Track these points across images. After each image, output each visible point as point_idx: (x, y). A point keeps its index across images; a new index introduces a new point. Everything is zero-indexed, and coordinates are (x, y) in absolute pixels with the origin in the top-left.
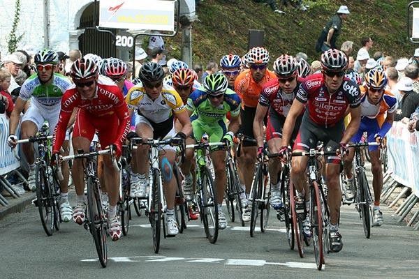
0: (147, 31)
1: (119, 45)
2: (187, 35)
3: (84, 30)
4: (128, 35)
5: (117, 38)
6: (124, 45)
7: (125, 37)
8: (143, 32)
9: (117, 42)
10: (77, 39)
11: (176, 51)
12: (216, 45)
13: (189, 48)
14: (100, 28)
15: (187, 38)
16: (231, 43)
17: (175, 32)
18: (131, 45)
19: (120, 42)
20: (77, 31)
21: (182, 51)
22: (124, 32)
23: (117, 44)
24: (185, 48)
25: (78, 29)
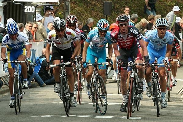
0: (44, 3)
1: (27, 11)
2: (67, 5)
3: (6, 3)
4: (32, 5)
5: (25, 8)
6: (29, 11)
7: (30, 7)
8: (41, 4)
9: (25, 10)
10: (2, 8)
11: (61, 14)
12: (84, 11)
13: (68, 12)
14: (15, 2)
15: (67, 7)
16: (93, 9)
17: (59, 3)
18: (33, 12)
19: (27, 10)
20: (2, 4)
21: (64, 14)
22: (30, 4)
23: (25, 11)
24: (66, 13)
25: (2, 2)
